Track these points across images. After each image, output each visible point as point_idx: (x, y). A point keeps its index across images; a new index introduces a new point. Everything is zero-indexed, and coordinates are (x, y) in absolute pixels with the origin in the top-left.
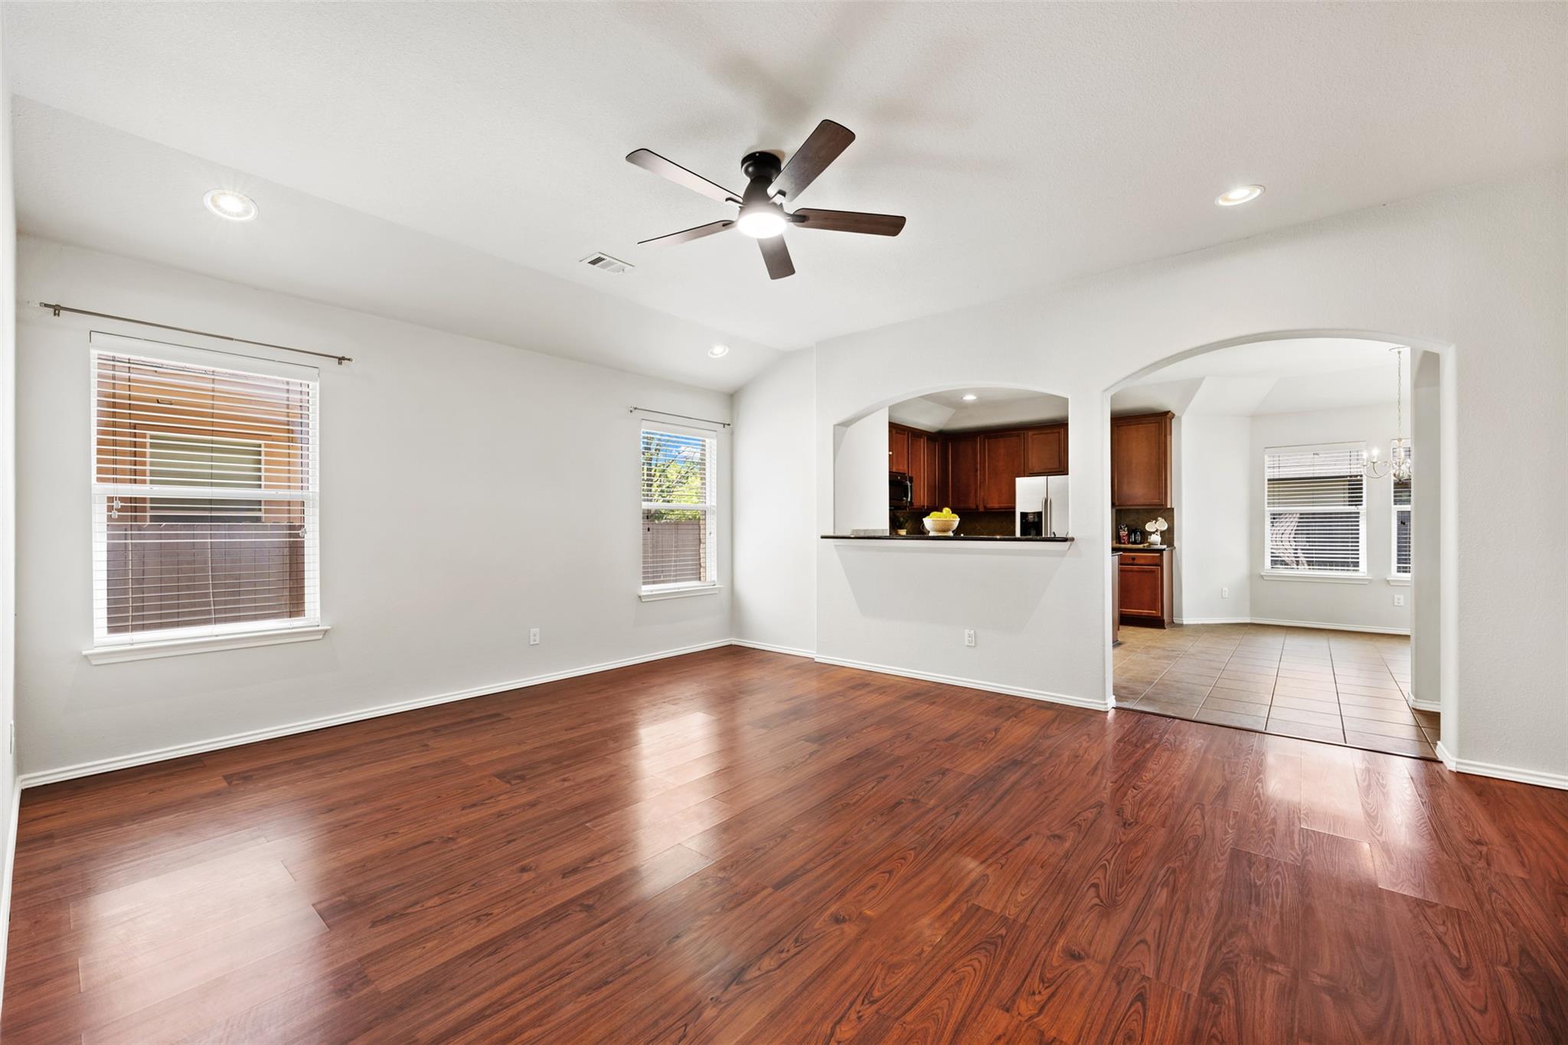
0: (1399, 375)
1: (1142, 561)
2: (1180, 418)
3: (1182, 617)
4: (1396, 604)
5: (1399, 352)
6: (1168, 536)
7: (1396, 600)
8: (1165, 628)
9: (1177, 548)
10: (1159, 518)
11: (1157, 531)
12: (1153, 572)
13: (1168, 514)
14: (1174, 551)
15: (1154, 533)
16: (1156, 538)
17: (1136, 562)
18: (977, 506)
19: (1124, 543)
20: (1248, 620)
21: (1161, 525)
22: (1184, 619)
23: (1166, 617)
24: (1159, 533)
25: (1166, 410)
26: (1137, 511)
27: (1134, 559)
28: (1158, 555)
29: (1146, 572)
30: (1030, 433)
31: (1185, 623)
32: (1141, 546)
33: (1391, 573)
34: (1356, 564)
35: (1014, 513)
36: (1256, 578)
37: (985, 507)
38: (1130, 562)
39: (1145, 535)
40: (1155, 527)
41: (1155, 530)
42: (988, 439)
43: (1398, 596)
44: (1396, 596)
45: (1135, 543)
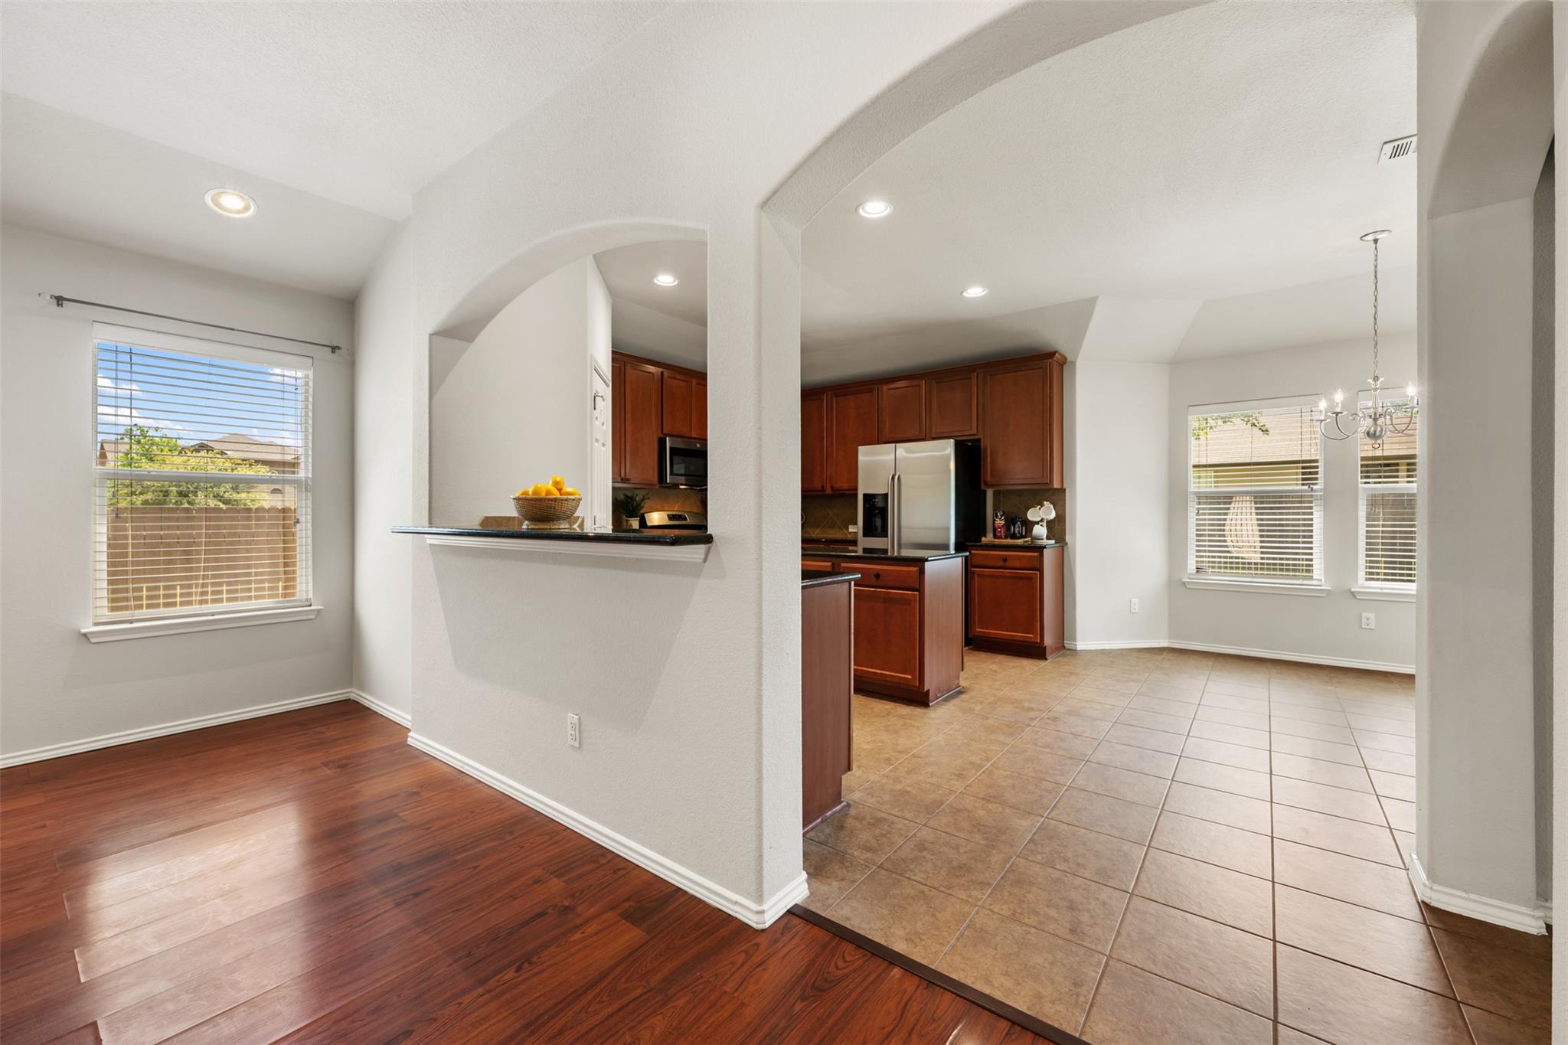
0: (1376, 277)
1: (1017, 564)
2: (1073, 363)
3: (1075, 640)
4: (1363, 626)
5: (1376, 241)
6: (1057, 529)
7: (1364, 621)
8: (1046, 659)
9: (1069, 543)
10: (1045, 503)
11: (1042, 520)
12: (1029, 578)
13: (1057, 496)
14: (1065, 548)
15: (1037, 523)
16: (1040, 531)
17: (1008, 564)
18: (823, 487)
19: (1000, 537)
20: (1165, 644)
21: (1048, 512)
22: (1078, 643)
23: (1048, 640)
24: (1045, 524)
25: (1053, 350)
26: (1019, 493)
27: (1005, 560)
28: (1036, 554)
29: (1021, 578)
30: (885, 387)
31: (1079, 648)
32: (1020, 542)
33: (1357, 581)
34: (1309, 568)
35: (856, 496)
36: (1176, 586)
37: (832, 487)
38: (1001, 564)
39: (1029, 525)
40: (1042, 514)
41: (1039, 519)
42: (836, 396)
43: (1367, 615)
44: (1364, 615)
45: (1014, 536)
